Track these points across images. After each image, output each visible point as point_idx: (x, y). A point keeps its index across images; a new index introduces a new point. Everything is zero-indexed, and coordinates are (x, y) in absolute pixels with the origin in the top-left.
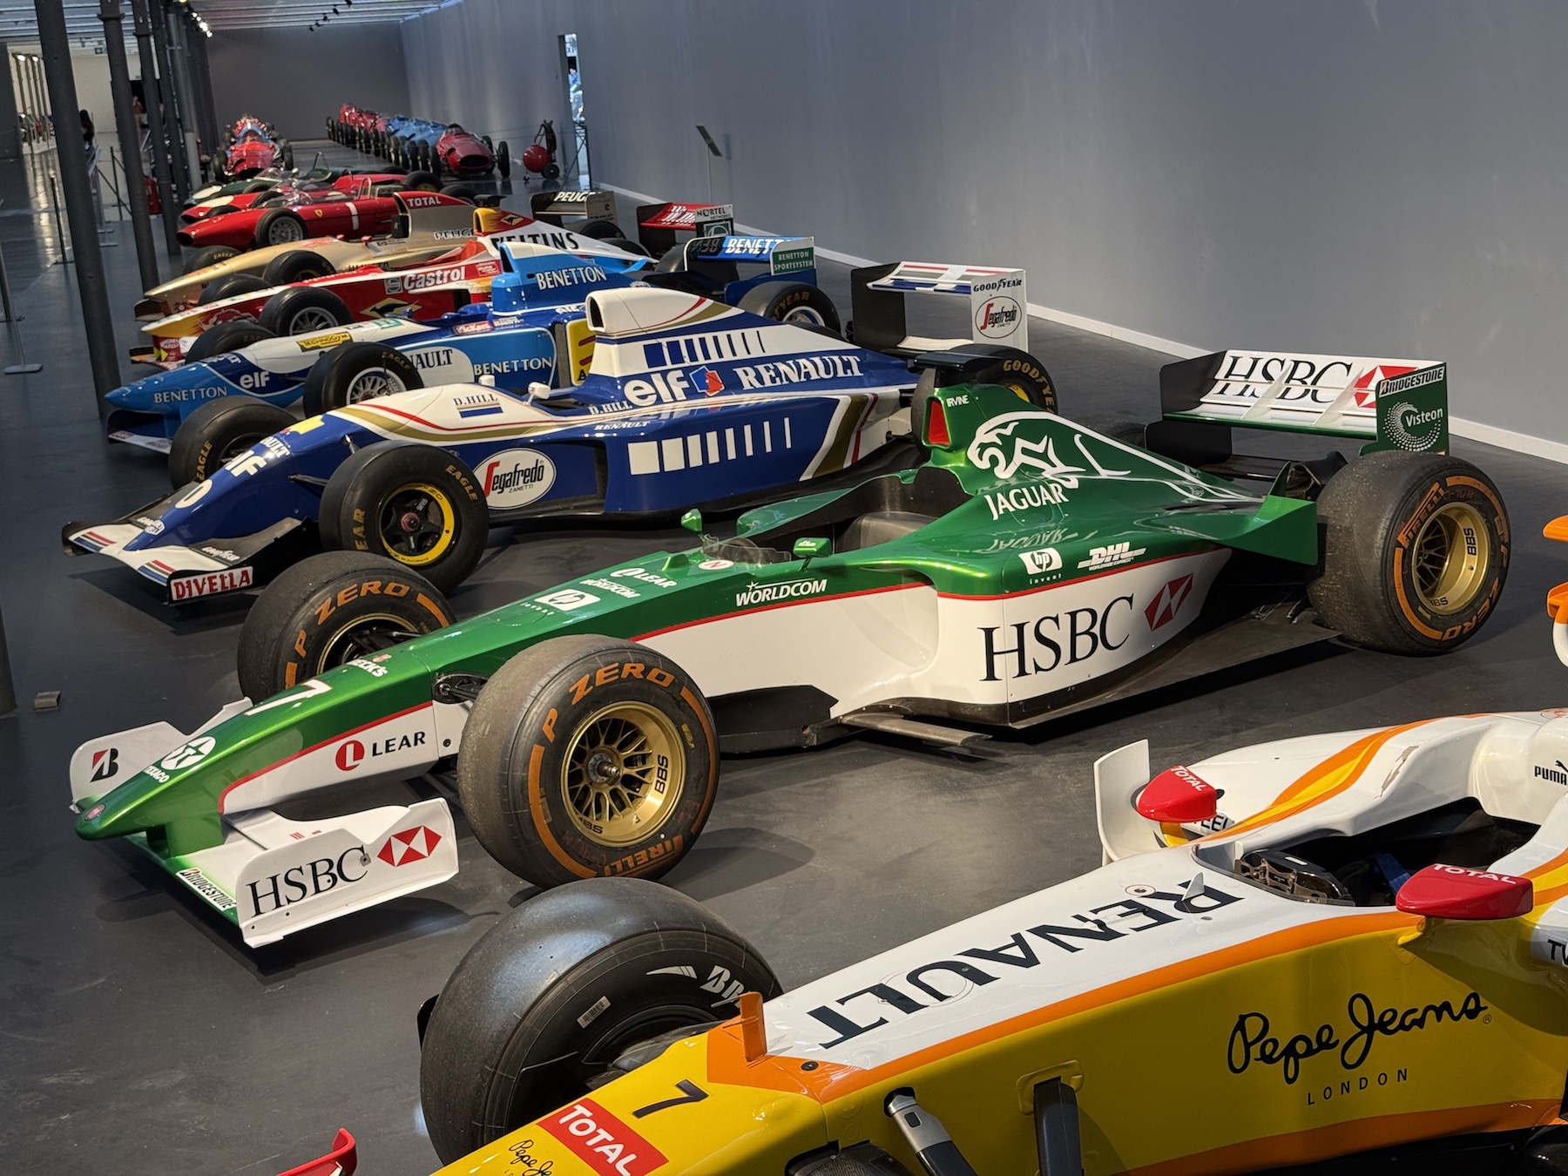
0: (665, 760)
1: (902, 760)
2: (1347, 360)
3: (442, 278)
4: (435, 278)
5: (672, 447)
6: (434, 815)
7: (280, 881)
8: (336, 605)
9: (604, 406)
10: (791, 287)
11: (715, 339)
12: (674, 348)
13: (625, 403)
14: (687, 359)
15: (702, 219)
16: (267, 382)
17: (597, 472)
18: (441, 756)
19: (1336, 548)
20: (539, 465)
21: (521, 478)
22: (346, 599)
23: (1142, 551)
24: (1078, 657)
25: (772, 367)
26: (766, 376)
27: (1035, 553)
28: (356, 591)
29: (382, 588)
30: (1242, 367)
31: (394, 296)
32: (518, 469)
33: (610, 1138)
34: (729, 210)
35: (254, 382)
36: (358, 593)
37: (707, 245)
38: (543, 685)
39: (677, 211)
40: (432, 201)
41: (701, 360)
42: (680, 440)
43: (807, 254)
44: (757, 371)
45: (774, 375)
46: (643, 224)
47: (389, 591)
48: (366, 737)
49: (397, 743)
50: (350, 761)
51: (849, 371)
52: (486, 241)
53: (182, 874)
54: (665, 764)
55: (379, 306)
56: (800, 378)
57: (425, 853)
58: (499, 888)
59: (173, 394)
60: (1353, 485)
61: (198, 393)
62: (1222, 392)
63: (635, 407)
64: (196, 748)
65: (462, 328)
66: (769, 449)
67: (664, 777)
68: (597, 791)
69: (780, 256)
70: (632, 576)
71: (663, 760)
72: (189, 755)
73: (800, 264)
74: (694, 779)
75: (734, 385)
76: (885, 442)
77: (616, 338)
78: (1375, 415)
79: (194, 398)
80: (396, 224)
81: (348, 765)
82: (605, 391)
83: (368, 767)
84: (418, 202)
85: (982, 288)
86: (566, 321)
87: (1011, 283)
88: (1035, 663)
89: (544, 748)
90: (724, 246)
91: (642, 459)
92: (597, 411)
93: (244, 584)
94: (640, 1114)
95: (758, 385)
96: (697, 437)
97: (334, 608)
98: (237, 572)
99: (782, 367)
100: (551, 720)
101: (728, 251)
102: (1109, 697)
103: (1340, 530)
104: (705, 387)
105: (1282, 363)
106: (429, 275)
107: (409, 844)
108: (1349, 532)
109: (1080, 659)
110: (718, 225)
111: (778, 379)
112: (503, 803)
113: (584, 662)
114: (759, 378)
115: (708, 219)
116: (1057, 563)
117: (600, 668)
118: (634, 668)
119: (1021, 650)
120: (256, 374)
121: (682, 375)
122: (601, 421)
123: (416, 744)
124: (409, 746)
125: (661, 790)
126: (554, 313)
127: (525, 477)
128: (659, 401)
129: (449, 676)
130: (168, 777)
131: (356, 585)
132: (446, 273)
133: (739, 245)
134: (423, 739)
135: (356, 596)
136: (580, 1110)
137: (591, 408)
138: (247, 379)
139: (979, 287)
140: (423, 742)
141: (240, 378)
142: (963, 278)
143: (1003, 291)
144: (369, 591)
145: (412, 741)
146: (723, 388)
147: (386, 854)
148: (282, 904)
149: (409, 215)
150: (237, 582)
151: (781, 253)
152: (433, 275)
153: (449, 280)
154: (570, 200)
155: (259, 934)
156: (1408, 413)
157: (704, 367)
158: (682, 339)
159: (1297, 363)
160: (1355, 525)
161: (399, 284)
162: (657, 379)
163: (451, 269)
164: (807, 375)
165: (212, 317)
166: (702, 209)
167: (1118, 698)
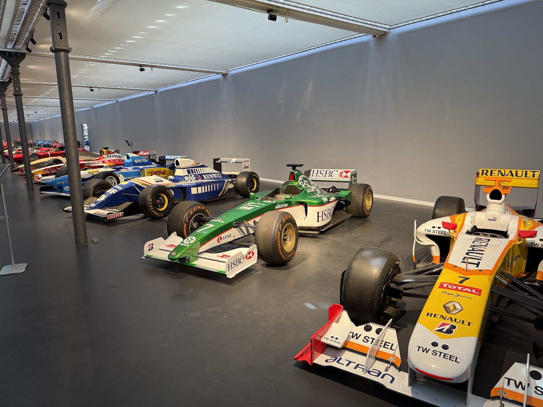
0: (291, 236)
2: (337, 170)
3: (97, 163)
6: (253, 249)
7: (232, 263)
11: (198, 169)
14: (194, 173)
17: (182, 194)
18: (233, 239)
19: (353, 199)
23: (335, 199)
24: (328, 218)
25: (208, 175)
26: (208, 177)
27: (323, 198)
30: (316, 172)
31: (87, 167)
36: (197, 209)
42: (201, 187)
47: (202, 208)
48: (223, 235)
49: (227, 237)
50: (219, 241)
51: (220, 176)
52: (105, 156)
53: (196, 266)
55: (83, 168)
56: (213, 177)
57: (252, 257)
59: (61, 182)
62: (312, 176)
63: (187, 181)
65: (121, 170)
66: (215, 190)
67: (291, 239)
70: (253, 204)
75: (203, 178)
76: (228, 190)
77: (181, 168)
81: (219, 242)
82: (182, 178)
83: (223, 242)
85: (244, 162)
86: (144, 169)
88: (324, 219)
89: (279, 232)
90: (165, 157)
91: (194, 191)
92: (181, 182)
93: (122, 216)
96: (204, 187)
97: (193, 212)
98: (120, 213)
99: (210, 175)
100: (280, 226)
104: (198, 178)
105: (324, 171)
107: (250, 255)
111: (210, 177)
112: (272, 244)
114: (206, 177)
115: (151, 154)
116: (327, 200)
117: (286, 216)
118: (290, 216)
119: (322, 216)
121: (194, 176)
123: (229, 237)
126: (139, 168)
128: (191, 180)
129: (235, 222)
130: (189, 245)
132: (98, 162)
133: (169, 157)
140: (231, 237)
142: (236, 160)
143: (247, 162)
146: (201, 179)
147: (246, 257)
148: (232, 269)
150: (120, 215)
152: (95, 162)
153: (99, 163)
156: (353, 178)
158: (193, 169)
159: (327, 171)
161: (88, 164)
162: (190, 176)
167: (332, 225)
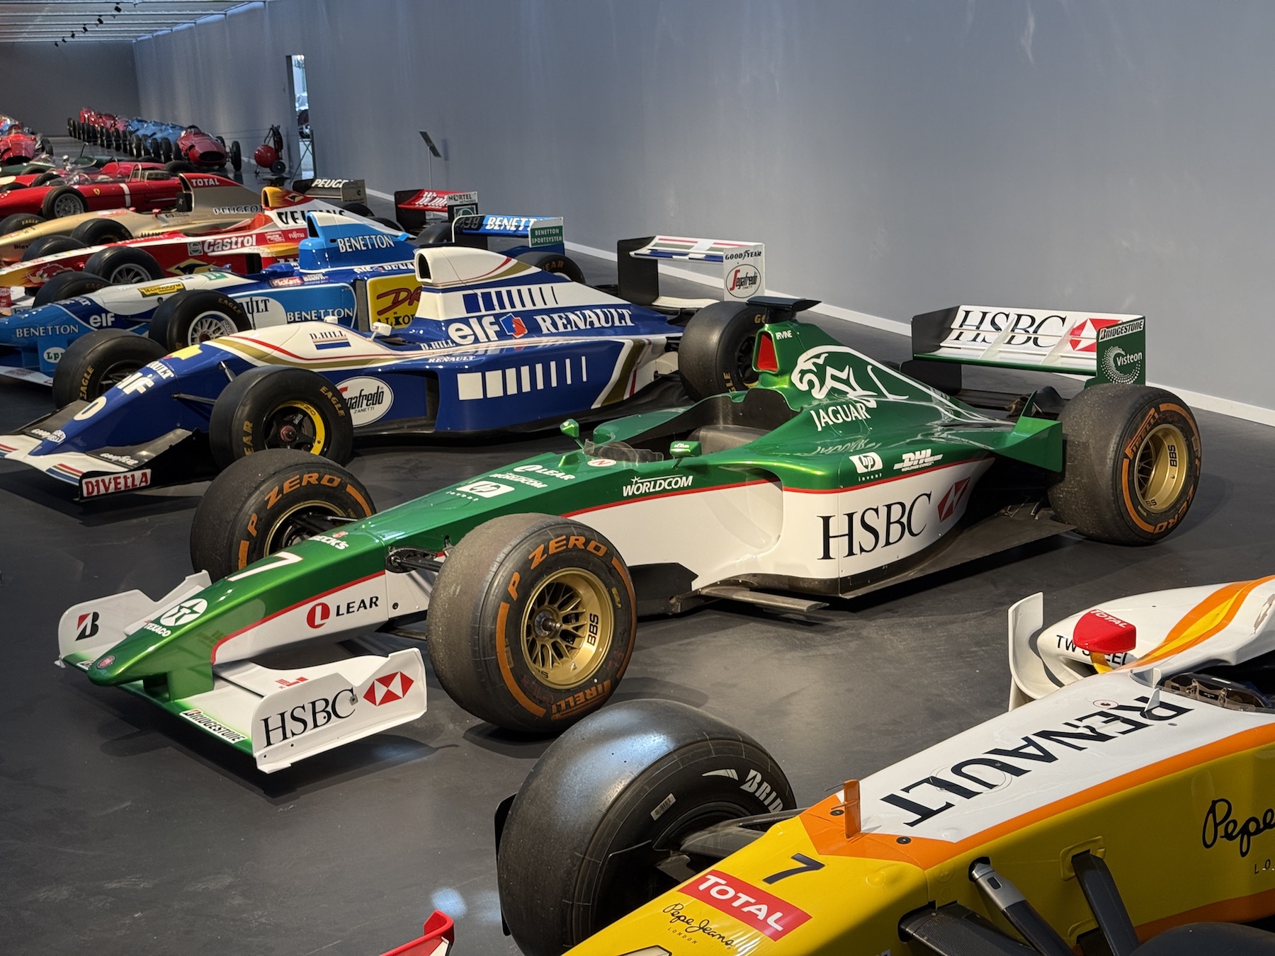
0: (596, 618)
1: (752, 624)
2: (1062, 314)
3: (236, 243)
4: (231, 243)
5: (494, 377)
6: (409, 662)
7: (288, 717)
8: (282, 493)
9: (432, 343)
10: (547, 257)
11: (519, 291)
12: (487, 297)
13: (449, 341)
14: (497, 307)
15: (452, 203)
16: (112, 322)
17: (427, 398)
18: (390, 617)
19: (1075, 459)
20: (380, 391)
21: (365, 402)
22: (290, 487)
23: (939, 457)
24: (891, 541)
25: (564, 316)
26: (560, 323)
27: (861, 456)
28: (298, 481)
29: (319, 479)
30: (974, 319)
31: (195, 257)
32: (363, 394)
33: (752, 901)
34: (475, 197)
35: (101, 322)
36: (300, 483)
37: (469, 222)
38: (507, 553)
39: (429, 196)
40: (211, 182)
41: (509, 309)
42: (500, 372)
43: (558, 231)
44: (552, 318)
45: (566, 323)
46: (399, 206)
47: (324, 482)
48: (332, 600)
49: (356, 605)
50: (318, 621)
51: (623, 321)
52: (272, 214)
53: (186, 714)
54: (596, 621)
55: (182, 265)
56: (586, 326)
57: (402, 696)
58: (451, 726)
59: (32, 330)
60: (1086, 409)
61: (53, 329)
62: (957, 339)
63: (458, 345)
64: (191, 608)
65: (277, 282)
66: (569, 382)
67: (595, 632)
68: (541, 643)
69: (536, 232)
70: (534, 471)
71: (594, 618)
72: (185, 614)
73: (552, 239)
74: (620, 633)
75: (535, 330)
76: (653, 380)
77: (440, 288)
78: (1095, 357)
79: (50, 333)
80: (181, 200)
81: (316, 623)
82: (435, 331)
83: (333, 625)
84: (200, 182)
85: (732, 257)
86: (366, 278)
87: (754, 254)
88: (861, 546)
89: (509, 605)
90: (484, 223)
91: (469, 387)
92: (427, 348)
93: (143, 484)
94: (770, 880)
95: (553, 330)
96: (514, 370)
97: (281, 495)
98: (138, 474)
99: (572, 316)
100: (515, 582)
101: (488, 227)
102: (912, 574)
103: (1078, 445)
104: (511, 330)
105: (1007, 316)
106: (225, 241)
107: (388, 687)
108: (1085, 446)
109: (893, 543)
110: (465, 208)
111: (569, 326)
112: (474, 651)
113: (539, 535)
114: (554, 324)
115: (458, 203)
116: (879, 465)
117: (552, 539)
118: (578, 540)
119: (850, 535)
120: (103, 315)
121: (494, 320)
122: (432, 355)
123: (371, 606)
124: (366, 608)
125: (593, 642)
126: (352, 272)
127: (368, 400)
128: (476, 340)
129: (399, 550)
130: (169, 632)
131: (298, 476)
132: (240, 240)
133: (498, 223)
134: (377, 603)
135: (299, 485)
136: (713, 879)
137: (422, 345)
138: (95, 319)
139: (729, 256)
140: (376, 605)
141: (89, 319)
142: (711, 249)
143: (748, 260)
144: (309, 482)
145: (368, 604)
146: (527, 332)
147: (370, 695)
148: (287, 736)
149: (192, 193)
150: (137, 482)
151: (538, 229)
152: (229, 241)
153: (243, 245)
154: (326, 186)
155: (270, 762)
156: (1118, 355)
157: (511, 314)
158: (493, 291)
159: (1019, 316)
160: (1091, 440)
161: (200, 247)
162: (474, 322)
163: (244, 236)
164: (592, 323)
165: (38, 270)
166: (453, 195)
167: (919, 575)
